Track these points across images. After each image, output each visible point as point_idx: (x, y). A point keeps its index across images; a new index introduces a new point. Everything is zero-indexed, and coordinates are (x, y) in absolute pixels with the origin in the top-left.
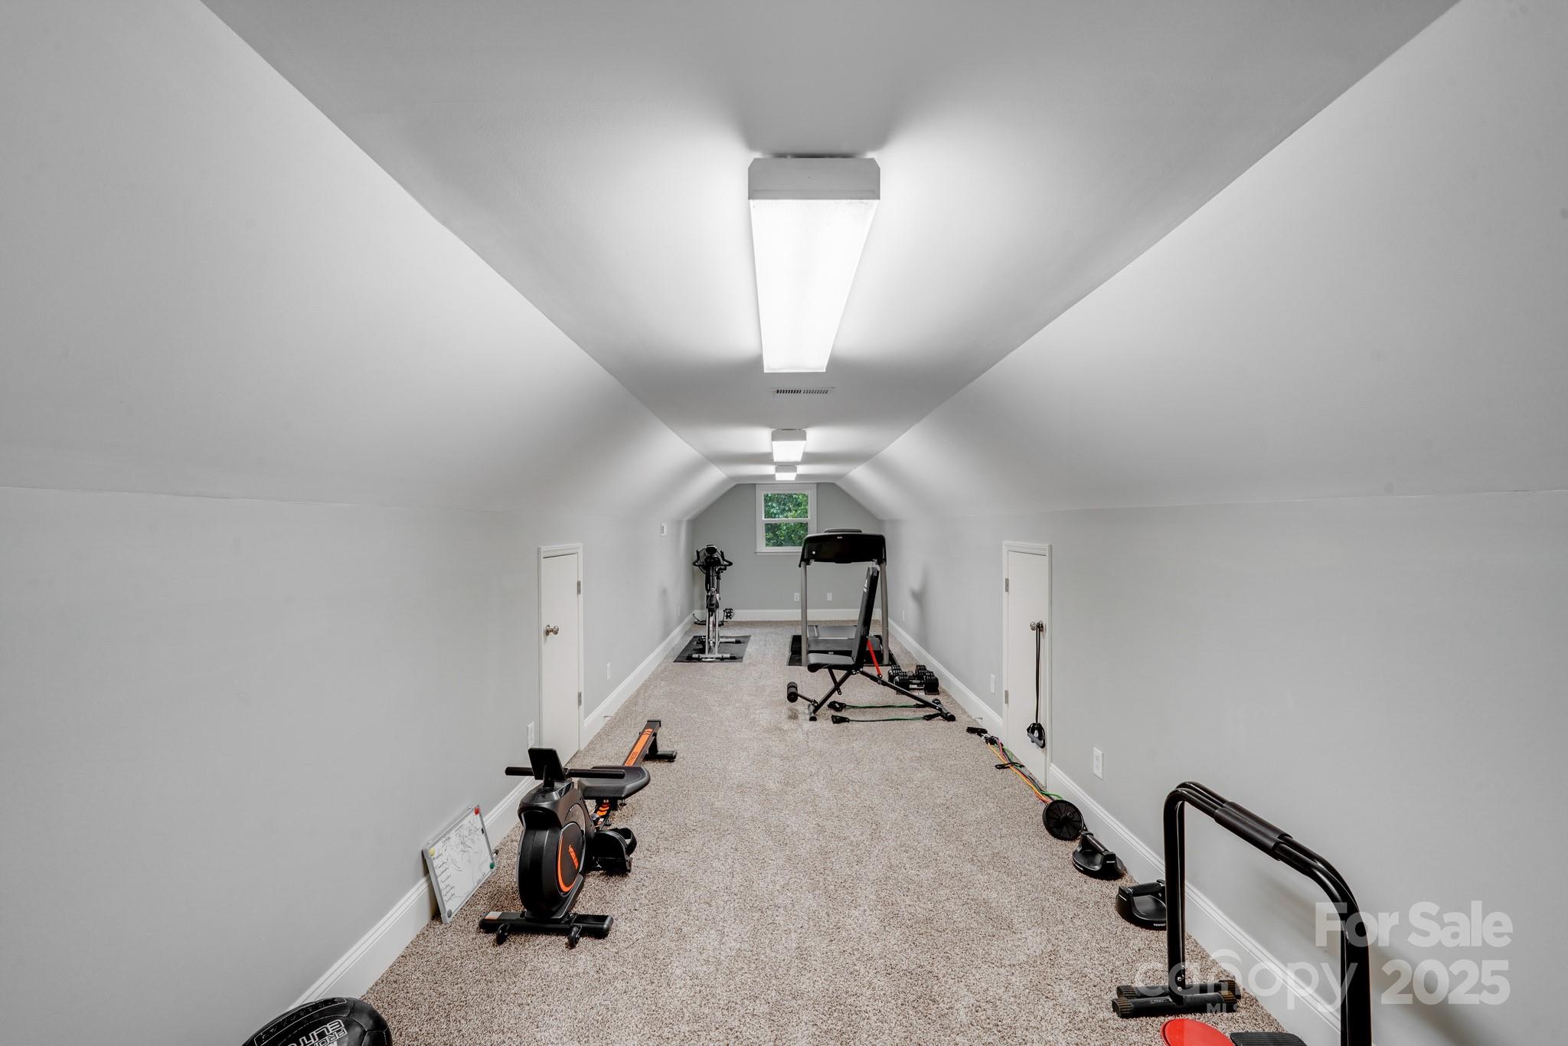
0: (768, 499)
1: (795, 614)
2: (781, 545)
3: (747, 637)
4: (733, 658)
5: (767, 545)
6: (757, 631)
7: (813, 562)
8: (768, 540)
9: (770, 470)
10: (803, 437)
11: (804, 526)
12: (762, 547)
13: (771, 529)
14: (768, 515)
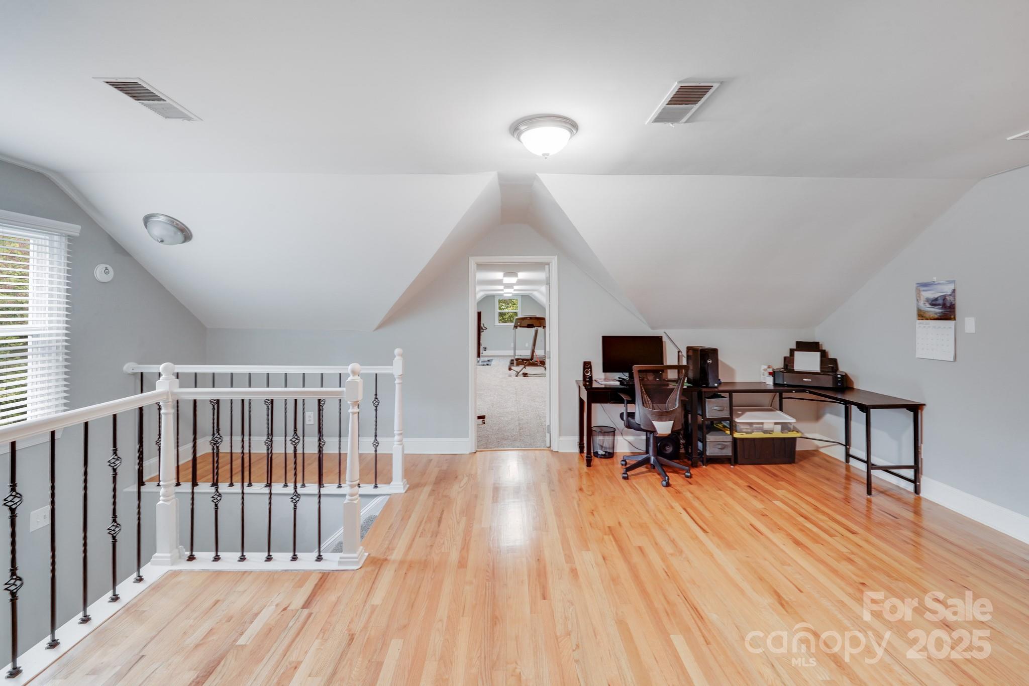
0: (500, 301)
1: (511, 353)
2: (506, 322)
3: (492, 360)
4: (488, 365)
5: (499, 323)
6: (496, 358)
7: (518, 328)
8: (500, 320)
9: (501, 287)
10: (517, 276)
11: (516, 314)
12: (497, 323)
13: (501, 315)
14: (500, 308)
